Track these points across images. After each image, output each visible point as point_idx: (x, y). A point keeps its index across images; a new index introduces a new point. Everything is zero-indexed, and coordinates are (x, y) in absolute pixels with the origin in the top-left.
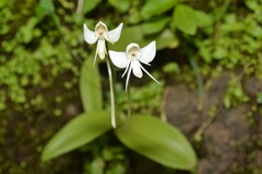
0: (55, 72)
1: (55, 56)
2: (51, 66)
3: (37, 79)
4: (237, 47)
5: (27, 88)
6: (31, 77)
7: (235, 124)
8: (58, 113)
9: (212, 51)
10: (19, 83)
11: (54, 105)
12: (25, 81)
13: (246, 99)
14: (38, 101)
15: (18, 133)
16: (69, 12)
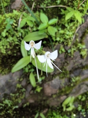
0: (13, 44)
1: (13, 40)
2: (12, 43)
3: (8, 47)
4: (62, 37)
5: (6, 49)
6: (7, 46)
7: (62, 58)
8: (15, 55)
9: (56, 38)
10: (3, 48)
11: (14, 53)
12: (5, 47)
13: (65, 51)
14: (9, 52)
15: (5, 61)
16: (16, 27)
